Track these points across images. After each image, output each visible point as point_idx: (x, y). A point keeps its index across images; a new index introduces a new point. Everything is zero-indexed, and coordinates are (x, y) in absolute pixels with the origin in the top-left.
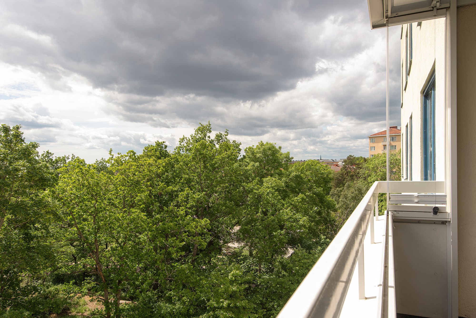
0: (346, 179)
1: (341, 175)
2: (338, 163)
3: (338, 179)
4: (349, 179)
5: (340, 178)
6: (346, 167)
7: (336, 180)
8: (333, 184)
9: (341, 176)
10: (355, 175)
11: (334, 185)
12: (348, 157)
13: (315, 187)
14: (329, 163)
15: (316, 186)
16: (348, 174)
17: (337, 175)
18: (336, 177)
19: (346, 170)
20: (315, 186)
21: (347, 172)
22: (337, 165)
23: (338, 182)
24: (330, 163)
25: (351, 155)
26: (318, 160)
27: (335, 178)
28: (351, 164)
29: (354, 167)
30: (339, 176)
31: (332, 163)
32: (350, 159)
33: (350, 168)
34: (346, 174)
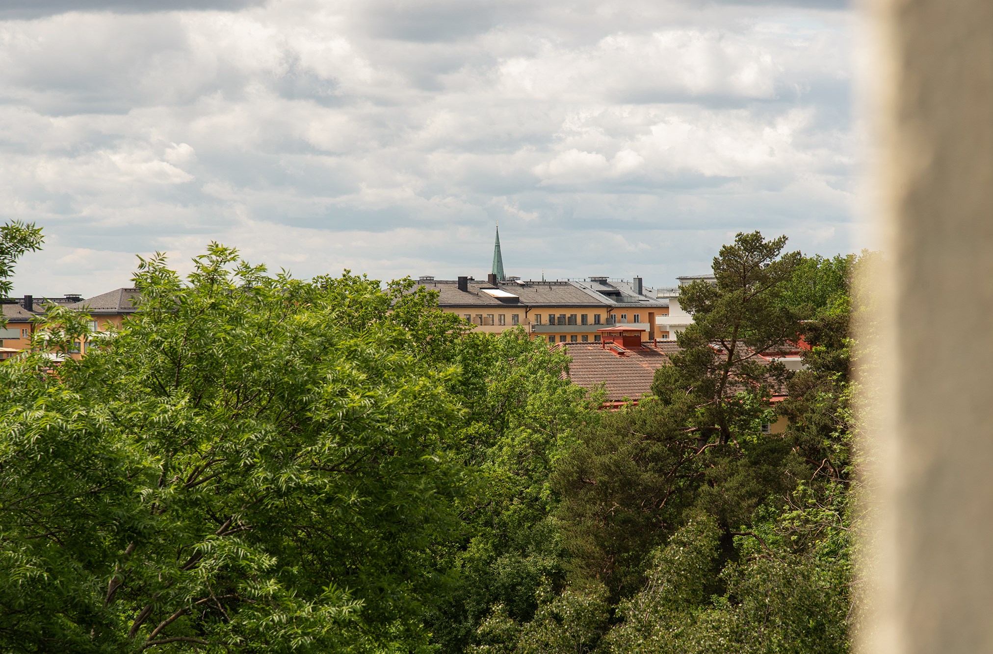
0: (705, 487)
1: (657, 448)
2: (660, 320)
3: (628, 483)
4: (732, 483)
5: (648, 477)
6: (703, 361)
7: (605, 492)
8: (580, 542)
9: (656, 458)
10: (797, 441)
11: (589, 545)
12: (727, 252)
13: (272, 586)
14: (572, 320)
15: (288, 581)
16: (727, 436)
17: (613, 448)
18: (606, 469)
19: (707, 391)
20: (269, 573)
21: (718, 415)
22: (632, 341)
23: (625, 522)
24: (579, 313)
25: (757, 237)
26: (463, 283)
27: (598, 478)
28: (757, 325)
29: (793, 362)
30: (640, 457)
31: (604, 315)
32: (749, 274)
33: (750, 374)
34: (706, 434)
